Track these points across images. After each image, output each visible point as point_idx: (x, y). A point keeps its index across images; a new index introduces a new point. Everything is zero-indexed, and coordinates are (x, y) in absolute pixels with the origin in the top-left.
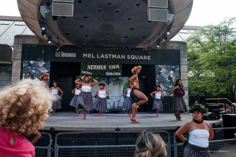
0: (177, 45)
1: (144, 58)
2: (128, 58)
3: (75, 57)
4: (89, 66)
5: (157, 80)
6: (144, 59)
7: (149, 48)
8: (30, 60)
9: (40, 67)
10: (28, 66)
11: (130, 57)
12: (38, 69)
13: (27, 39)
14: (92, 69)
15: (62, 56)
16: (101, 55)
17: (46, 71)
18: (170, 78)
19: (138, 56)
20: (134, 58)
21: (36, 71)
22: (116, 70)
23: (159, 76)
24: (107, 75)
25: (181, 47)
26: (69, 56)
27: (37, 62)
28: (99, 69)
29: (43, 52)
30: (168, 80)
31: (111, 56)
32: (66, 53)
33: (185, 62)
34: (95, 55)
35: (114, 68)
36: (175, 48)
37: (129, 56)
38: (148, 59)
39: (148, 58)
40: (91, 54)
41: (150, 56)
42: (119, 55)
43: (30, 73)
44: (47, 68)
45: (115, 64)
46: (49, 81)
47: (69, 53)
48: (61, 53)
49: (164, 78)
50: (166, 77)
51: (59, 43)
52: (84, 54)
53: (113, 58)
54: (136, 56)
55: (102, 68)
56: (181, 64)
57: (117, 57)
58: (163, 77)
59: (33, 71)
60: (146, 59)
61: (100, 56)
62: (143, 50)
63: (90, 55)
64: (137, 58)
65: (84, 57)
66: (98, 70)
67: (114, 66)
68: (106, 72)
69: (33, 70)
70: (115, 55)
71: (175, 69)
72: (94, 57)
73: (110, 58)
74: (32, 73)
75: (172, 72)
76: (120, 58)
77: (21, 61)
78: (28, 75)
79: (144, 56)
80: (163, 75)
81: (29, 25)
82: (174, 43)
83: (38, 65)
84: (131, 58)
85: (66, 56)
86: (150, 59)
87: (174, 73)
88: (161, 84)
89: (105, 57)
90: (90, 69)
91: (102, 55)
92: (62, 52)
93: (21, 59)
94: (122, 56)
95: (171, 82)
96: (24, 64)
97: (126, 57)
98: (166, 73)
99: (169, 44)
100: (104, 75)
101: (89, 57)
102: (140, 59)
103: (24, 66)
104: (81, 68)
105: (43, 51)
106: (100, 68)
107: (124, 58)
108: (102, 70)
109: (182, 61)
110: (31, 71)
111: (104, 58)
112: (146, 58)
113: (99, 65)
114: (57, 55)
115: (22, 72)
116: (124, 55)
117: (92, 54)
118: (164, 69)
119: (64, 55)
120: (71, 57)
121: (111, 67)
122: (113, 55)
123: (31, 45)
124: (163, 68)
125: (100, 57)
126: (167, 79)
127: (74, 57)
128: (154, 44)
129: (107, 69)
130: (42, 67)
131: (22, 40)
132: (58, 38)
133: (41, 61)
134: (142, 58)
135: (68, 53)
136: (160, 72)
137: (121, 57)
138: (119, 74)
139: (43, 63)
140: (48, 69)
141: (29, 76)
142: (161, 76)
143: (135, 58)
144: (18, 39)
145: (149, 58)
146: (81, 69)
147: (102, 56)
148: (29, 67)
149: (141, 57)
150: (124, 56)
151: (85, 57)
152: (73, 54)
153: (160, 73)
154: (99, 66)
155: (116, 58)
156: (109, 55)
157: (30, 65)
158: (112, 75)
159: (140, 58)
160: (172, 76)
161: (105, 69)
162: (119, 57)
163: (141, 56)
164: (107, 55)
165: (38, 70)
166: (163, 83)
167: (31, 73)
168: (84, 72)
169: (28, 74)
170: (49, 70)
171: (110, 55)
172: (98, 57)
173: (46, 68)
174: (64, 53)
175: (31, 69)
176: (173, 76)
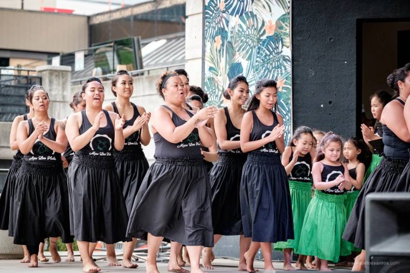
17: (277, 11)
21: (241, 16)
43: (222, 32)
46: (289, 69)
59: (235, 21)
69: (232, 14)
74: (229, 35)
78: (218, 49)
110: (227, 22)
141: (220, 51)
165: (247, 15)
167: (227, 35)
169: (219, 42)
175: (226, 9)
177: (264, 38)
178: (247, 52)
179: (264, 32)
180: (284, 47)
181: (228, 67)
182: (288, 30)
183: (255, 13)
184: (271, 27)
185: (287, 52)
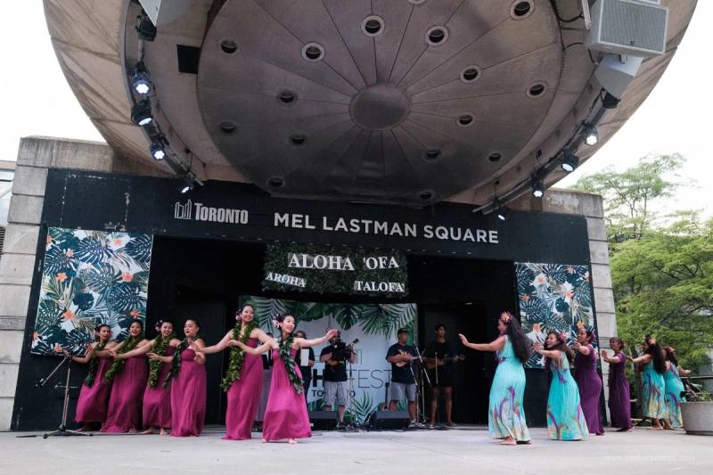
0: (576, 202)
1: (479, 237)
2: (426, 235)
3: (246, 222)
4: (295, 257)
5: (525, 311)
6: (479, 240)
7: (496, 201)
8: (74, 227)
9: (111, 251)
10: (64, 246)
11: (434, 230)
12: (105, 260)
13: (69, 151)
14: (305, 266)
15: (197, 218)
16: (337, 221)
17: (136, 268)
18: (563, 306)
19: (459, 230)
20: (445, 236)
21: (95, 264)
22: (388, 274)
23: (528, 297)
24: (359, 289)
25: (588, 210)
26: (222, 220)
27: (103, 234)
28: (331, 267)
29: (128, 202)
30: (558, 313)
31: (371, 227)
32: (215, 210)
33: (603, 255)
34: (316, 221)
35: (382, 267)
36: (568, 210)
37: (431, 227)
38: (491, 241)
39: (491, 237)
40: (301, 216)
41: (496, 232)
42: (396, 225)
43: (70, 273)
44: (141, 256)
45: (386, 252)
46: (145, 305)
47: (223, 210)
48: (194, 209)
49: (545, 307)
50: (551, 301)
51: (189, 170)
52: (277, 216)
53: (376, 232)
54: (452, 229)
55: (342, 266)
56: (592, 261)
57: (389, 231)
58: (540, 301)
59: (84, 266)
60: (485, 241)
61: (332, 223)
62: (474, 211)
63: (297, 218)
64: (456, 235)
65: (276, 224)
66: (326, 270)
67: (380, 259)
68: (354, 279)
69: (83, 261)
70: (385, 224)
71: (576, 276)
72: (313, 227)
73: (367, 231)
74: (78, 274)
75: (568, 287)
76: (401, 234)
77: (38, 228)
78: (62, 280)
79: (478, 232)
80: (540, 293)
81: (83, 88)
82: (564, 195)
83: (103, 244)
84: (434, 234)
85: (215, 220)
86: (497, 242)
87: (574, 290)
88: (535, 325)
89: (352, 230)
90: (298, 265)
91: (341, 220)
92: (198, 205)
93: (38, 220)
94: (407, 227)
95: (568, 319)
96: (49, 239)
97: (420, 231)
98: (549, 290)
99: (552, 195)
100: (349, 289)
101: (294, 225)
102: (464, 239)
103: (48, 247)
104: (266, 264)
105: (127, 195)
106: (335, 265)
107: (414, 233)
108: (340, 272)
109: (594, 253)
110: (76, 266)
111: (346, 230)
112: (483, 238)
113: (330, 254)
114: (180, 215)
115: (41, 273)
116: (414, 226)
117: (307, 217)
118: (542, 275)
119: (206, 214)
120: (232, 221)
121: (372, 262)
122: (377, 224)
123: (83, 173)
124: (539, 273)
125: (331, 229)
126: (555, 311)
127: (242, 222)
128: (519, 187)
129: (356, 270)
130: (119, 251)
131: (48, 153)
132: (188, 151)
133: (118, 234)
134: (471, 237)
135: (220, 210)
136: (531, 284)
137: (403, 231)
138: (400, 288)
139: (126, 239)
140: (142, 261)
141: (63, 283)
142: (536, 298)
143: (449, 236)
144: (34, 151)
145: (493, 239)
146: (267, 266)
147: (341, 224)
148: (70, 252)
149: (469, 235)
150: (412, 227)
151: (281, 225)
152: (238, 211)
153: (530, 290)
154: (331, 258)
155: (386, 233)
156: (363, 221)
157: (73, 243)
158: (374, 289)
159: (466, 237)
160: (567, 300)
161: (352, 268)
162: (396, 229)
163: (468, 231)
164: (357, 221)
165: (102, 264)
166: (541, 321)
167: (74, 273)
168: (279, 278)
169: (63, 277)
170: (148, 264)
171: (367, 222)
172: (325, 228)
173: (136, 259)
174: (207, 209)
175: (75, 257)
176: (572, 298)
177: (120, 282)
178: (100, 288)
179: (121, 279)
180: (141, 292)
181: (73, 295)
182: (147, 282)
183: (111, 264)
184: (128, 277)
185: (145, 295)
